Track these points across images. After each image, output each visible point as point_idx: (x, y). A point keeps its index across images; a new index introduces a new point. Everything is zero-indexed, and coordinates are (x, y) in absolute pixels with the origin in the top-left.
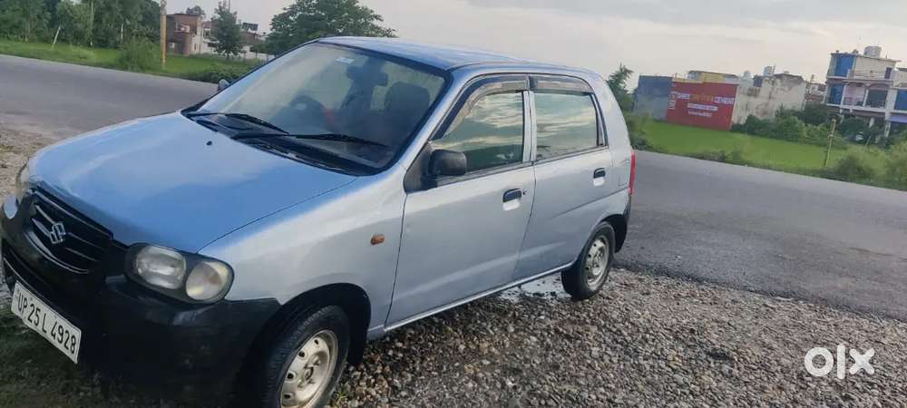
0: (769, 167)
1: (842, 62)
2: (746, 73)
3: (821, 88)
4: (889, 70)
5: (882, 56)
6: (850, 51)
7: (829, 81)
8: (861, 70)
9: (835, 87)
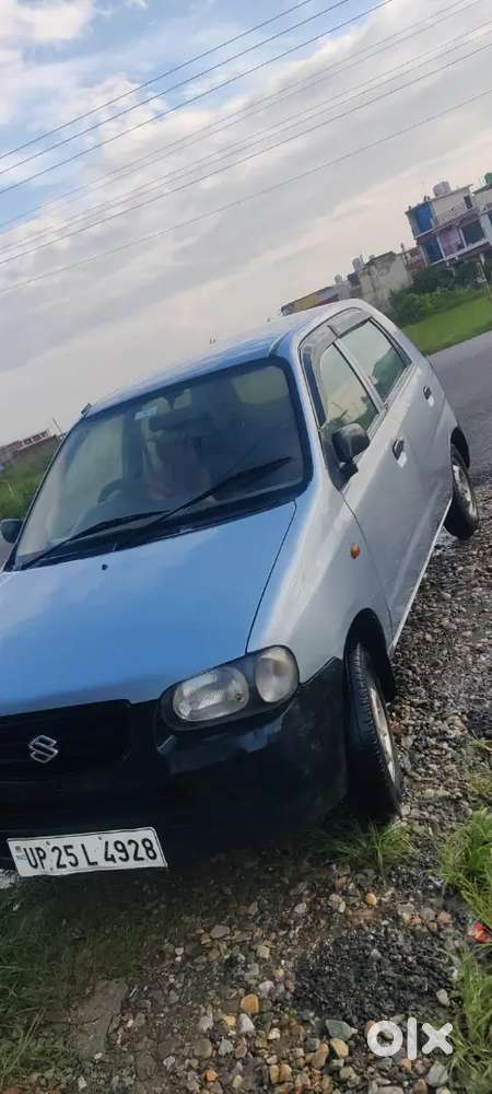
1: (420, 216)
2: (338, 279)
3: (413, 252)
4: (467, 199)
5: (453, 189)
6: (421, 201)
7: (418, 240)
8: (442, 213)
9: (428, 243)
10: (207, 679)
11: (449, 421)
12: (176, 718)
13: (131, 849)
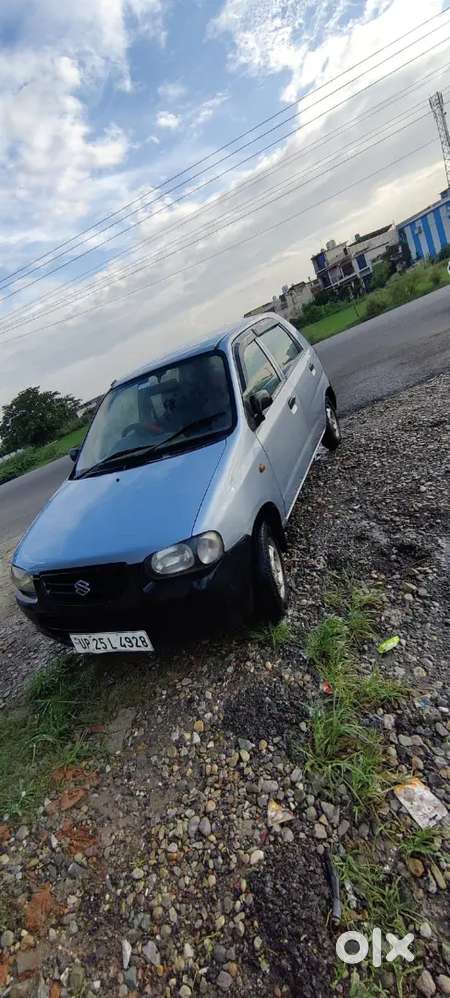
0: (333, 335)
1: (319, 260)
2: (274, 298)
3: (315, 282)
4: (345, 250)
5: (337, 244)
6: (320, 252)
7: (319, 275)
8: (331, 258)
9: (323, 276)
10: (172, 550)
11: (324, 383)
12: (153, 572)
13: (134, 642)
